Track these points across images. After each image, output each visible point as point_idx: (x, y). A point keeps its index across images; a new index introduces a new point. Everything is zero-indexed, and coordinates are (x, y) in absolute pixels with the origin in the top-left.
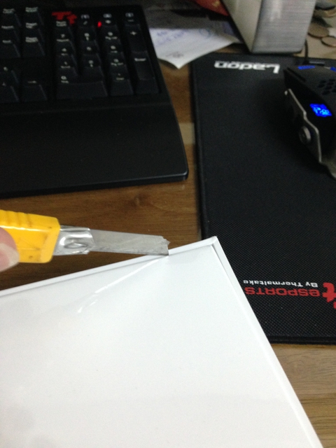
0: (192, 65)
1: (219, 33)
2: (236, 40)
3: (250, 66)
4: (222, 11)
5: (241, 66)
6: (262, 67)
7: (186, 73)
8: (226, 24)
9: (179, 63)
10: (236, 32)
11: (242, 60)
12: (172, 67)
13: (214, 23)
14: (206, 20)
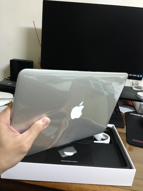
0: (126, 113)
1: (131, 109)
2: (135, 111)
3: (137, 115)
4: (133, 105)
5: (136, 115)
6: (140, 115)
7: (125, 114)
8: (133, 108)
9: (123, 112)
10: (135, 109)
11: (136, 114)
12: (122, 113)
13: (131, 107)
14: (129, 106)
